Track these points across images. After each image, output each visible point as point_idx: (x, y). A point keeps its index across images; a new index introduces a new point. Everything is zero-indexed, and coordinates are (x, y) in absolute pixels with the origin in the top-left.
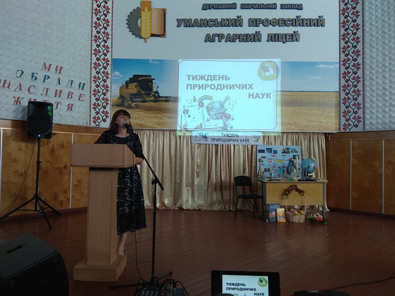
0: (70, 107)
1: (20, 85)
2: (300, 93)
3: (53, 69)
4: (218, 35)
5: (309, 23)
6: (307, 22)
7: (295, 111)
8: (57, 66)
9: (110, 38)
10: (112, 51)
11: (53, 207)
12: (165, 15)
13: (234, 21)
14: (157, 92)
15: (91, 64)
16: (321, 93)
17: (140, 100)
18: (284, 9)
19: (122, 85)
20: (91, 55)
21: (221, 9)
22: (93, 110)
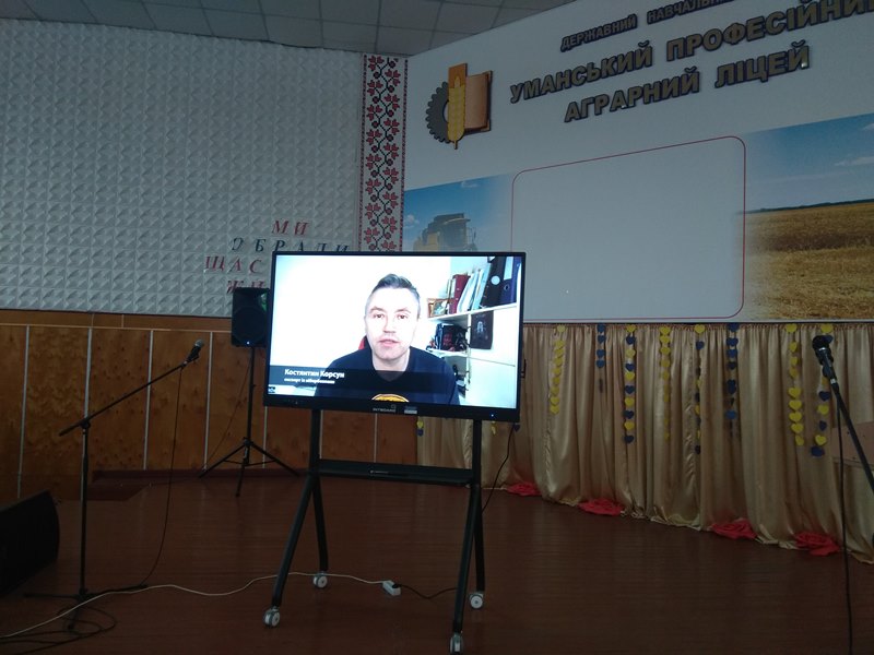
1: (238, 262)
3: (291, 228)
4: (594, 99)
5: (841, 8)
6: (830, 8)
8: (298, 224)
9: (400, 155)
10: (403, 178)
12: (489, 84)
13: (629, 58)
14: (473, 246)
19: (416, 239)
20: (361, 192)
21: (600, 37)
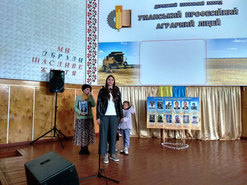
0: (74, 73)
1: (45, 60)
2: (222, 59)
3: (64, 50)
4: (165, 24)
5: (227, 13)
6: (225, 12)
7: (219, 72)
8: (66, 49)
9: (97, 30)
10: (98, 38)
11: (64, 134)
12: (131, 13)
13: (175, 14)
14: (126, 62)
15: (86, 46)
16: (237, 59)
17: (116, 67)
18: (209, 4)
19: (104, 59)
20: (86, 41)
22: (87, 75)
